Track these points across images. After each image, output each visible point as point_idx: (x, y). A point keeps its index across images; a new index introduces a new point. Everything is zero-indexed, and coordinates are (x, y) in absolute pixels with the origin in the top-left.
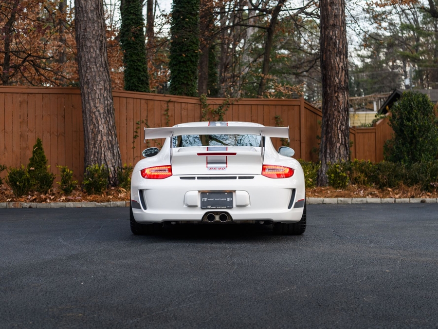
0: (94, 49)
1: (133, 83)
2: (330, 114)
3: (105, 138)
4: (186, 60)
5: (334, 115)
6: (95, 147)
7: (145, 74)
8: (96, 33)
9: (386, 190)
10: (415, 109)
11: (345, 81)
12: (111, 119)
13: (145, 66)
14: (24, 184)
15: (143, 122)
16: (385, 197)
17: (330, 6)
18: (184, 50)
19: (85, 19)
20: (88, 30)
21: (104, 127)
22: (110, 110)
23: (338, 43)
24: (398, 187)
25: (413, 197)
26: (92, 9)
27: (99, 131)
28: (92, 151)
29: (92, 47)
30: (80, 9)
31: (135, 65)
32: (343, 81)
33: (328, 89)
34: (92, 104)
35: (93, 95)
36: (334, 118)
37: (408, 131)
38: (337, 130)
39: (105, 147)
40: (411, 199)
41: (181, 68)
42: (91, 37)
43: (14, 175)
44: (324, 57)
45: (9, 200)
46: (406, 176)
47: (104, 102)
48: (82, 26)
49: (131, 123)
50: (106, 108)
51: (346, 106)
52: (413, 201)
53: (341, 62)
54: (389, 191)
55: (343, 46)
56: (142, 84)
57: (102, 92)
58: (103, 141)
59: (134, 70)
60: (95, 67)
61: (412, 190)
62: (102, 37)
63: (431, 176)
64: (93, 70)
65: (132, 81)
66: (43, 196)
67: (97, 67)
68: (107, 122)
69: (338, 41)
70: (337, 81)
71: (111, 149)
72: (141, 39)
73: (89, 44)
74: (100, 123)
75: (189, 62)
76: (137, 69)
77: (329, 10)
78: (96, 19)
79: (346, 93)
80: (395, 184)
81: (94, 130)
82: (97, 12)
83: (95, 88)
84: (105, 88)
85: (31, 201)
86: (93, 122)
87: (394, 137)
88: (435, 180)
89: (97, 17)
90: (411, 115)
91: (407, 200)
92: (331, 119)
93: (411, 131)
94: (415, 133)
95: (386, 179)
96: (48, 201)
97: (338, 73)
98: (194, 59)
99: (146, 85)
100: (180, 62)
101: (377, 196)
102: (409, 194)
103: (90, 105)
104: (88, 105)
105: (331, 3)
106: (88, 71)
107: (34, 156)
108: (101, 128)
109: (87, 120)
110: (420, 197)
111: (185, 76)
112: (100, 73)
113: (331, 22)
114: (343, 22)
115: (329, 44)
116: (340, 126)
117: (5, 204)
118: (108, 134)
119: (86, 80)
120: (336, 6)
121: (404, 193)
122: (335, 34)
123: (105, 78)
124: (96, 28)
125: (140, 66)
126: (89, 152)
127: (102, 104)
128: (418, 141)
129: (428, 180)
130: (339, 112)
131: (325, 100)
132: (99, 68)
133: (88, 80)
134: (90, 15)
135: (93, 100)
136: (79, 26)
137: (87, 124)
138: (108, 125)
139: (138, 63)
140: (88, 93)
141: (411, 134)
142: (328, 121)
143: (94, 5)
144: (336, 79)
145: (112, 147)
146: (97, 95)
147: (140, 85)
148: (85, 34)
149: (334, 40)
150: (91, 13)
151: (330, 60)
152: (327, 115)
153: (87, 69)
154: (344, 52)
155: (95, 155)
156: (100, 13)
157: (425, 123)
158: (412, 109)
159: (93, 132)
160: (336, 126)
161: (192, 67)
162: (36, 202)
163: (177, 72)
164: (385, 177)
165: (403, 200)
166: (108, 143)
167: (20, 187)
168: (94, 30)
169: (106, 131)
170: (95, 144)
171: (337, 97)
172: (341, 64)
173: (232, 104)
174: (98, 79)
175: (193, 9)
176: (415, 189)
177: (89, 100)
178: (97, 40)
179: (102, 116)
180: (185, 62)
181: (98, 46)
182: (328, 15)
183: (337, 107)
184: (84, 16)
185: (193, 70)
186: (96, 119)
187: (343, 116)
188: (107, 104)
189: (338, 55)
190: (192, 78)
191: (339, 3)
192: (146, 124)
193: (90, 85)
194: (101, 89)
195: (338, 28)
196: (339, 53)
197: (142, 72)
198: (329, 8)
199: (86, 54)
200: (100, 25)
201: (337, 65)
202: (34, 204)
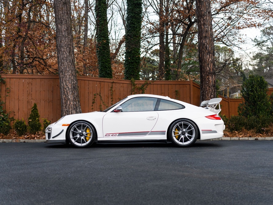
0: (65, 52)
1: (103, 74)
2: (204, 89)
3: (72, 103)
4: (133, 62)
5: (207, 89)
6: (66, 108)
7: (110, 70)
8: (67, 43)
9: (234, 132)
10: (256, 85)
11: (213, 69)
12: (76, 92)
13: (110, 65)
14: (23, 129)
15: (98, 94)
16: (233, 137)
17: (203, 26)
18: (132, 56)
19: (61, 36)
20: (62, 42)
21: (71, 97)
22: (75, 87)
23: (208, 47)
24: (242, 130)
25: (250, 137)
26: (65, 30)
27: (68, 99)
28: (65, 110)
29: (65, 51)
30: (58, 30)
31: (104, 65)
32: (212, 69)
33: (203, 74)
34: (64, 84)
35: (65, 79)
36: (206, 91)
37: (251, 98)
38: (209, 97)
39: (72, 108)
40: (249, 138)
41: (130, 66)
42: (64, 46)
43: (18, 124)
44: (200, 55)
45: (14, 138)
46: (247, 124)
47: (72, 82)
48: (59, 39)
49: (91, 95)
50: (73, 86)
51: (214, 84)
52: (250, 139)
53: (210, 58)
54: (236, 133)
55: (211, 49)
56: (108, 75)
57: (70, 76)
58: (70, 105)
59: (104, 67)
60: (66, 62)
61: (250, 133)
62: (71, 46)
63: (262, 124)
64: (65, 64)
65: (102, 74)
66: (33, 136)
67: (67, 63)
68: (73, 94)
69: (208, 46)
70: (208, 69)
71: (75, 109)
72: (107, 51)
73: (63, 50)
74: (69, 94)
75: (135, 63)
76: (105, 67)
77: (203, 28)
78: (67, 35)
79: (213, 76)
80: (239, 129)
81: (66, 98)
82: (68, 31)
83: (66, 74)
84: (72, 75)
85: (26, 139)
86: (65, 94)
87: (244, 102)
88: (265, 126)
89: (68, 34)
90: (253, 88)
91: (247, 138)
92: (205, 91)
93: (253, 98)
94: (255, 99)
95: (234, 126)
96: (36, 138)
97: (209, 65)
98: (137, 61)
99: (110, 76)
100: (130, 63)
101: (228, 136)
102: (248, 135)
103: (63, 84)
104: (62, 84)
105: (204, 24)
106: (62, 65)
107: (32, 113)
108: (69, 97)
109: (62, 93)
110: (255, 137)
111: (132, 71)
112: (69, 66)
113: (204, 35)
114: (211, 35)
115: (203, 48)
116: (210, 95)
117: (10, 140)
118: (74, 101)
119: (61, 70)
120: (206, 25)
121: (245, 134)
122: (206, 42)
123: (72, 68)
124: (67, 41)
125: (107, 65)
126: (63, 111)
127: (70, 83)
128: (258, 104)
129: (260, 127)
130: (209, 87)
131: (202, 80)
132: (68, 63)
133: (62, 70)
134: (63, 33)
135: (65, 81)
136: (57, 40)
137: (62, 95)
138: (74, 95)
139: (106, 64)
140: (62, 77)
141: (253, 100)
142: (203, 92)
143: (66, 28)
144: (207, 68)
145: (76, 108)
146: (67, 78)
147: (107, 76)
148: (61, 44)
149: (205, 46)
150: (64, 32)
151: (204, 57)
152: (203, 89)
153: (62, 64)
154: (212, 52)
155: (66, 113)
156: (69, 32)
157: (261, 93)
158: (254, 85)
159: (65, 99)
160: (208, 95)
161: (136, 65)
162: (29, 139)
163: (128, 68)
164: (233, 125)
165: (244, 138)
166: (73, 106)
167: (20, 130)
168: (66, 41)
169: (72, 99)
170: (66, 106)
171: (208, 79)
172: (210, 59)
173: (150, 84)
174: (68, 69)
175: (137, 34)
176: (252, 132)
177: (63, 81)
178: (68, 47)
179: (70, 90)
180: (132, 63)
181: (68, 51)
182: (202, 31)
183: (208, 84)
184: (60, 34)
185: (137, 67)
186: (67, 92)
187: (212, 90)
188: (73, 83)
189: (208, 54)
190: (136, 71)
191: (208, 24)
192: (99, 95)
193: (63, 73)
194: (70, 75)
195: (208, 38)
196: (209, 52)
197: (108, 68)
198: (203, 27)
199: (61, 55)
200: (69, 39)
201: (207, 60)
202: (27, 141)
